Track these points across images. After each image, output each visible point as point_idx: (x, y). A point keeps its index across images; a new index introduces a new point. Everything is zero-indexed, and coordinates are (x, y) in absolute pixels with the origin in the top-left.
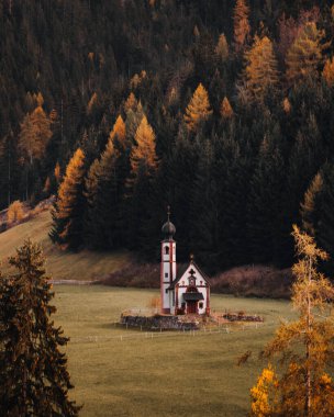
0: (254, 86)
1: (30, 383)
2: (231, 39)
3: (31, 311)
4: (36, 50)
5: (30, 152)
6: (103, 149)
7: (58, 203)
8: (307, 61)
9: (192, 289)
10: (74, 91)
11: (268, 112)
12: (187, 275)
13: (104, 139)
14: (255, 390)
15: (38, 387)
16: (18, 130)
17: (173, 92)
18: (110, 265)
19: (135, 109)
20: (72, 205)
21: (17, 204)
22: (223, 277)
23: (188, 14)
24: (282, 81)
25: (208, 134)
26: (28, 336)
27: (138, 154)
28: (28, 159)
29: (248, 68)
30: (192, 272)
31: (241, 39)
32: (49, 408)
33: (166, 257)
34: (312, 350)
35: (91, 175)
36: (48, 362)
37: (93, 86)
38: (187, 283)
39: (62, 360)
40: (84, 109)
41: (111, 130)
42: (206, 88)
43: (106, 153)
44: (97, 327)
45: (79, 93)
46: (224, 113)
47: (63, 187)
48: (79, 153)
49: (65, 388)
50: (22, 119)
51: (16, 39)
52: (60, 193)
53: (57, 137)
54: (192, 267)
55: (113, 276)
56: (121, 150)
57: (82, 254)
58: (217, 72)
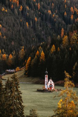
0: (64, 45)
1: (15, 101)
2: (60, 36)
3: (15, 87)
4: (23, 38)
5: (21, 58)
6: (35, 57)
7: (26, 67)
8: (75, 41)
9: (51, 84)
10: (30, 46)
11: (67, 50)
12: (50, 82)
13: (35, 55)
14: (59, 103)
15: (16, 102)
16: (18, 53)
17: (48, 46)
18: (36, 80)
19: (41, 49)
20: (28, 68)
21: (18, 67)
22: (57, 82)
23: (52, 31)
24: (70, 44)
25: (55, 54)
26: (14, 92)
27: (41, 58)
28: (20, 59)
29: (63, 42)
30: (51, 81)
31: (62, 36)
32: (18, 106)
33: (46, 78)
34: (68, 95)
35: (32, 62)
36: (18, 97)
37: (34, 45)
38: (50, 83)
39: (21, 97)
40: (31, 49)
41: (36, 53)
42: (55, 45)
43: (35, 58)
44: (32, 91)
45: (31, 46)
46: (58, 50)
47: (27, 64)
48: (30, 58)
49: (21, 103)
50: (19, 51)
51: (19, 36)
52: (26, 65)
53: (26, 55)
54: (51, 80)
55: (36, 82)
56: (38, 57)
57: (30, 77)
58: (57, 42)
